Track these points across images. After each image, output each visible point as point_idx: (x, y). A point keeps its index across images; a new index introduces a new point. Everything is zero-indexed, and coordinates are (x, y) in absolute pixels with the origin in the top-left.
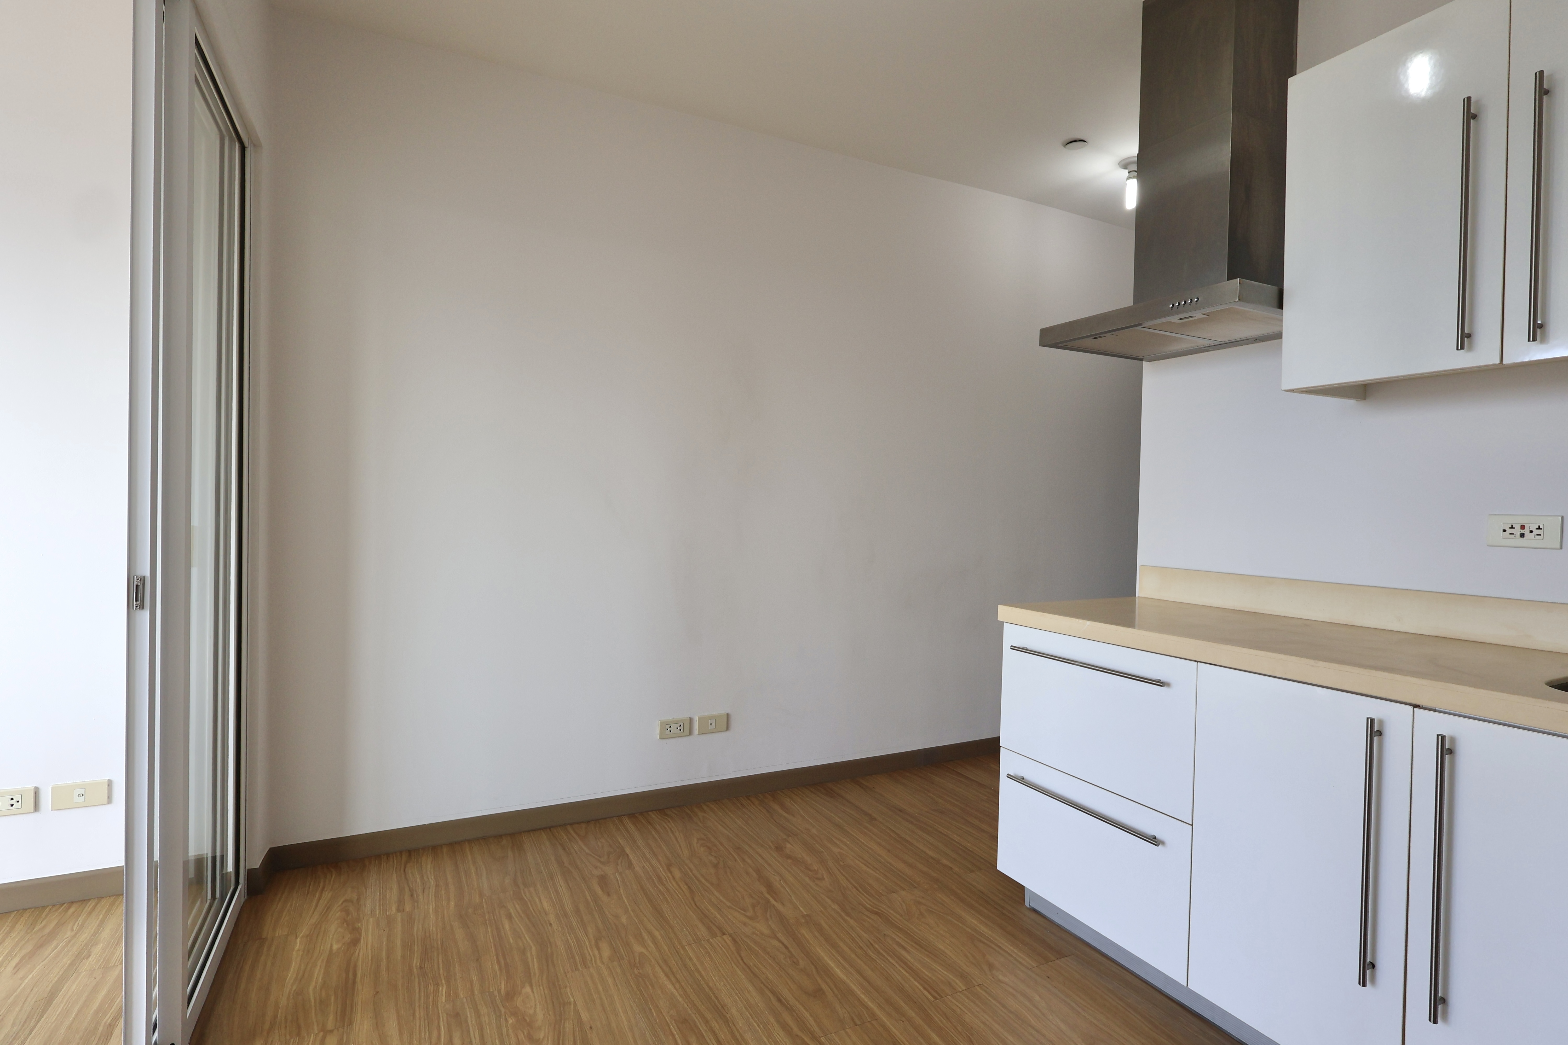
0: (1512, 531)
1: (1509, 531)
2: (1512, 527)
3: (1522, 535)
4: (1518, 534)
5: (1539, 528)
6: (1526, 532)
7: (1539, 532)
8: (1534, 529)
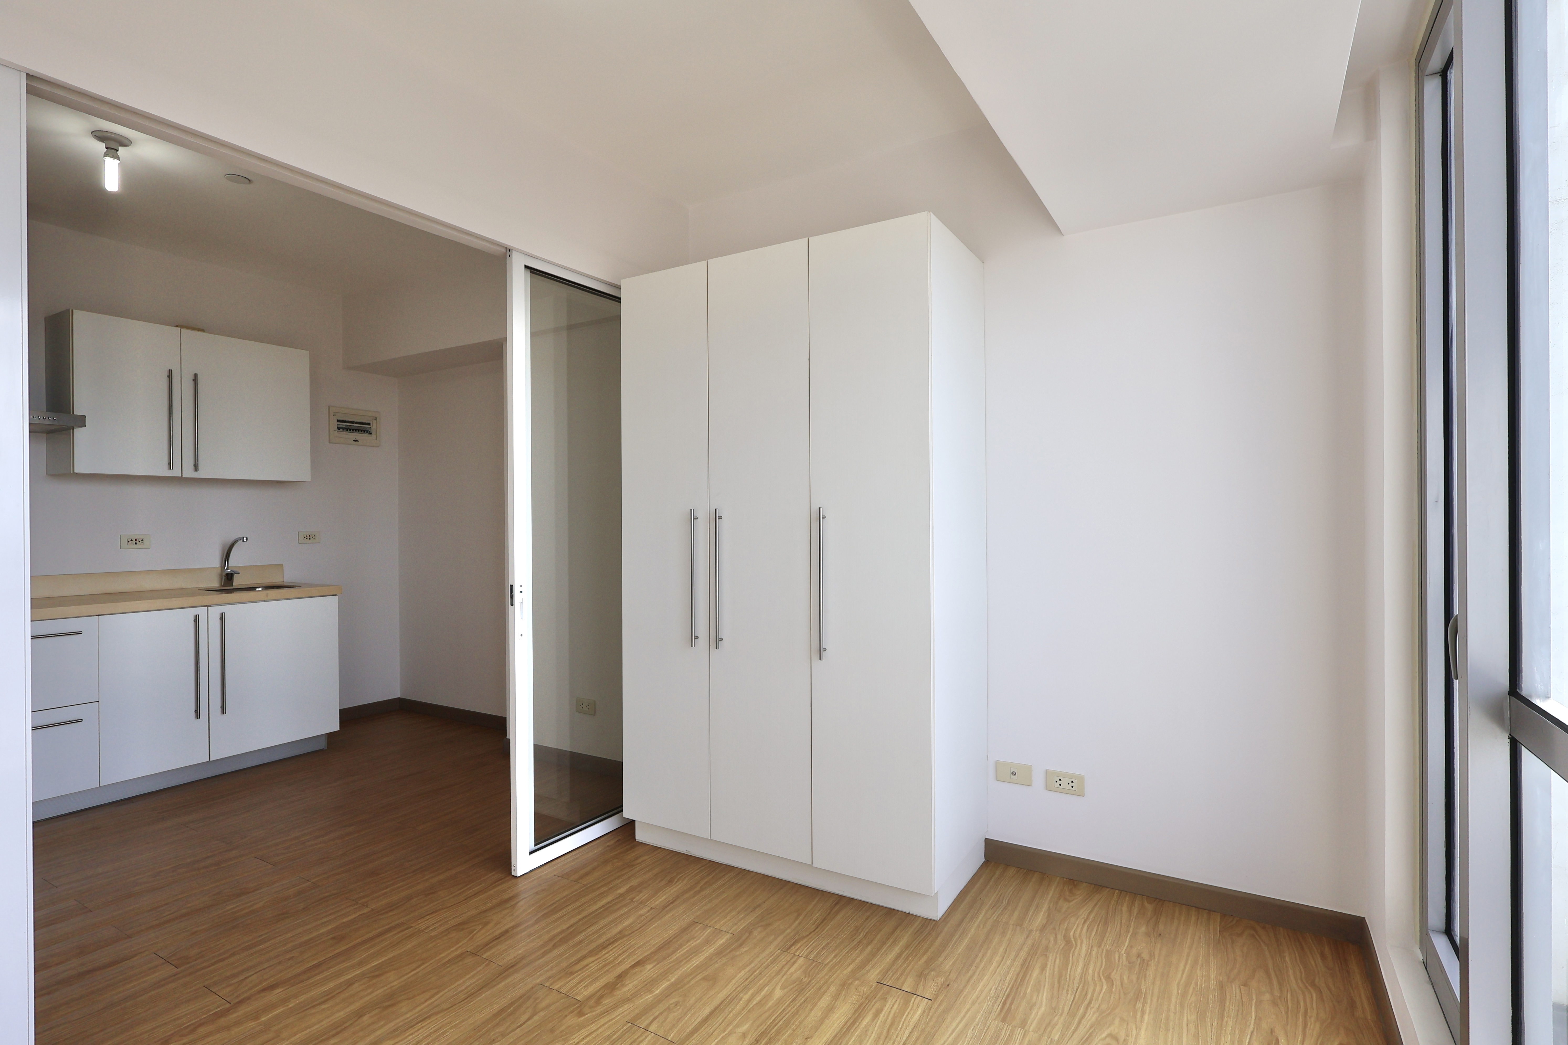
0: (132, 542)
1: (130, 542)
2: (132, 540)
3: (136, 543)
4: (134, 544)
5: (142, 540)
6: (137, 542)
7: (142, 542)
8: (140, 541)
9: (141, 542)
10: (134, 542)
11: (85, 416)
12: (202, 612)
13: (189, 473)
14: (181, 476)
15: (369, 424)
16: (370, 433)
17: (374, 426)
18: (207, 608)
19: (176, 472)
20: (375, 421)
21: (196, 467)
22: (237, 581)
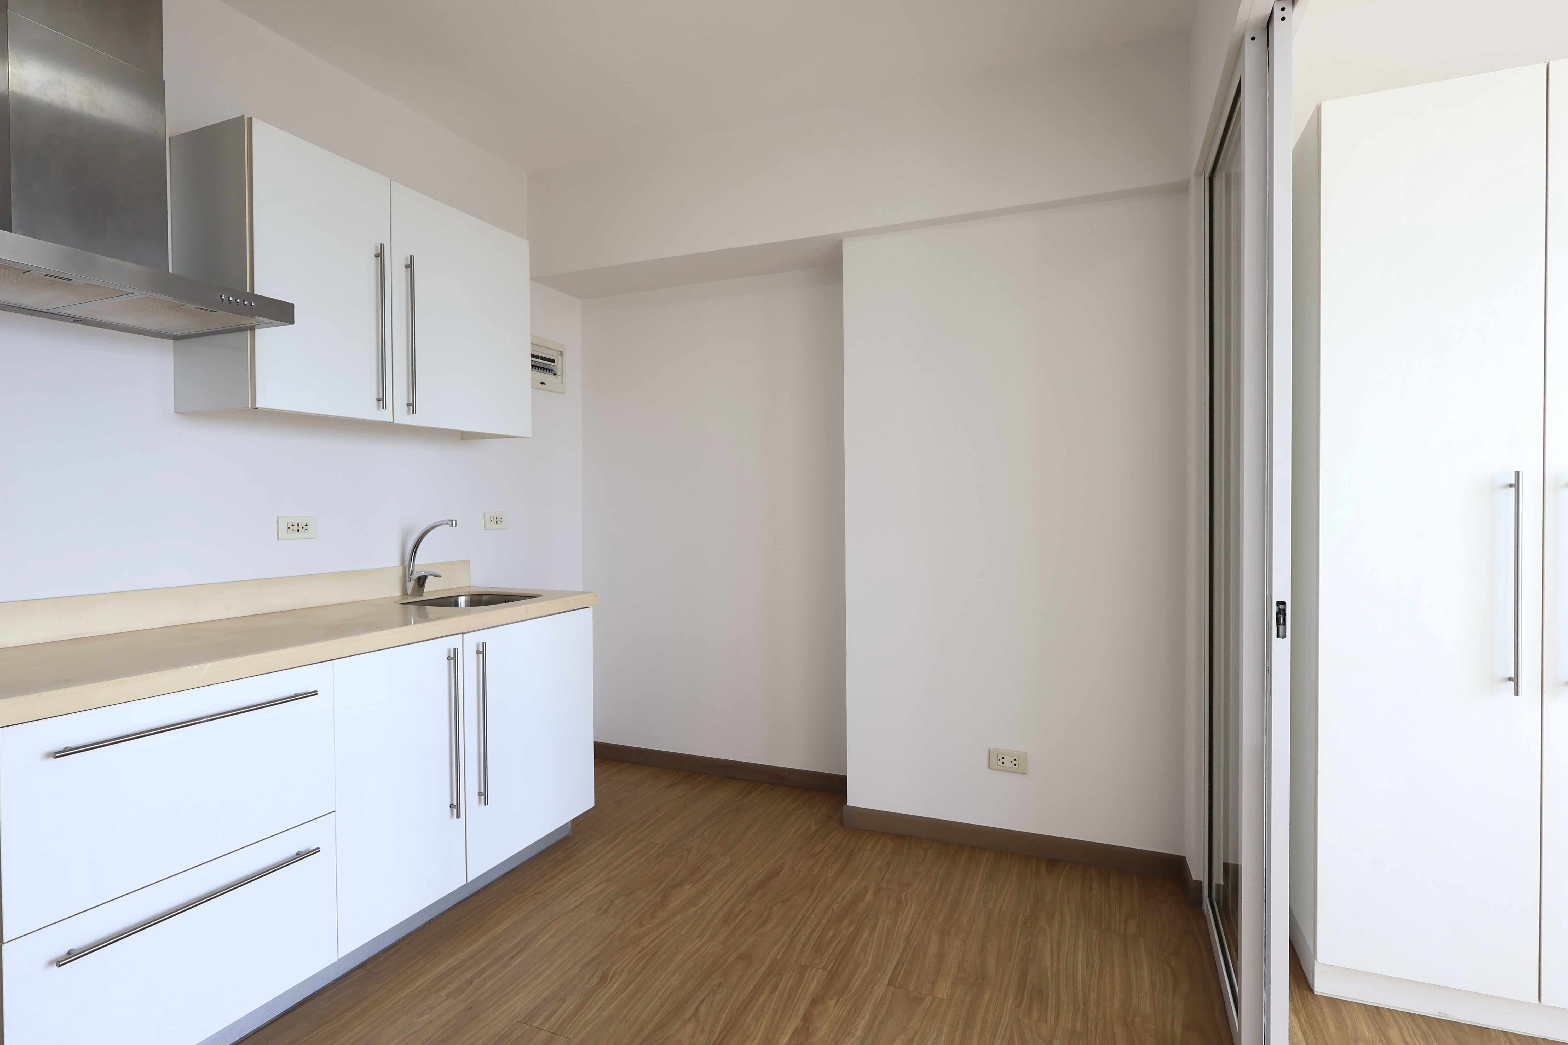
1: (291, 529)
2: (293, 526)
3: (299, 531)
4: (296, 530)
5: (307, 526)
6: (300, 529)
8: (304, 526)
9: (305, 528)
10: (296, 528)
11: (292, 305)
12: (455, 642)
13: (403, 417)
14: (392, 421)
15: (553, 361)
16: (555, 374)
17: (558, 366)
18: (461, 635)
19: (384, 416)
20: (560, 357)
21: (412, 406)
22: (432, 588)
